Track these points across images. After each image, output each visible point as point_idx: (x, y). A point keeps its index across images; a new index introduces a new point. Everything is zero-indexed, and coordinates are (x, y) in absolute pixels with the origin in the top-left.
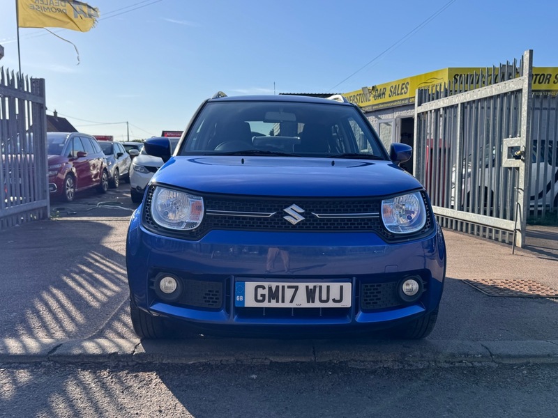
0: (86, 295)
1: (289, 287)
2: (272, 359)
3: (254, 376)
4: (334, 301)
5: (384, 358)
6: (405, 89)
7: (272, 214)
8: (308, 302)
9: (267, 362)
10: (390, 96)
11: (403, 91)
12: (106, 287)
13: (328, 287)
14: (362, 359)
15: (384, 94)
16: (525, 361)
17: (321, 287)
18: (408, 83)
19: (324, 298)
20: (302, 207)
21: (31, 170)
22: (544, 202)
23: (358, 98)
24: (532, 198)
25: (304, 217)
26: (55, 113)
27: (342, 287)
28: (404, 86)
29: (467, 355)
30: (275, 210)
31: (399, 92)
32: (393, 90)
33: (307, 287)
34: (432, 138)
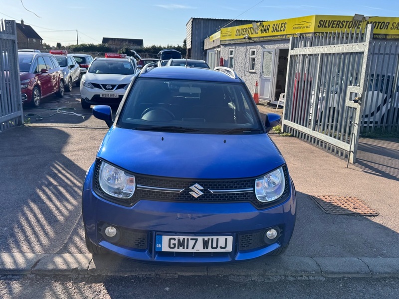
0: (54, 209)
1: (191, 239)
2: (179, 273)
3: (167, 289)
4: (221, 248)
5: (253, 273)
6: (283, 28)
7: (181, 190)
8: (204, 248)
9: (176, 276)
10: (272, 32)
11: (282, 29)
12: (67, 200)
13: (217, 239)
14: (238, 274)
15: (268, 29)
16: (342, 276)
17: (212, 239)
18: (286, 23)
19: (214, 246)
20: (201, 185)
21: (8, 84)
22: (374, 119)
23: (249, 30)
24: (367, 116)
25: (203, 192)
26: (22, 21)
27: (226, 239)
28: (283, 25)
29: (305, 271)
30: (184, 187)
31: (279, 29)
32: (275, 27)
33: (204, 239)
34: (300, 72)
